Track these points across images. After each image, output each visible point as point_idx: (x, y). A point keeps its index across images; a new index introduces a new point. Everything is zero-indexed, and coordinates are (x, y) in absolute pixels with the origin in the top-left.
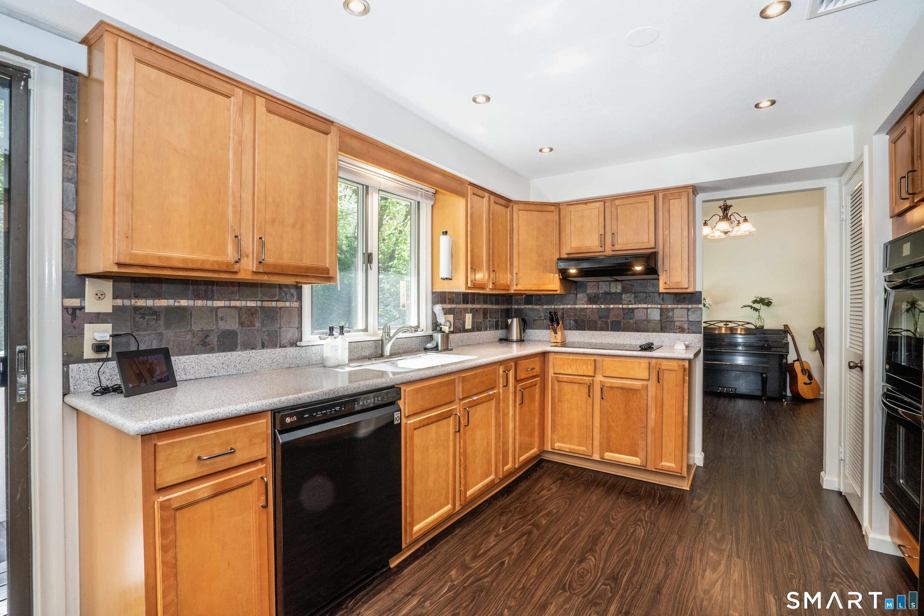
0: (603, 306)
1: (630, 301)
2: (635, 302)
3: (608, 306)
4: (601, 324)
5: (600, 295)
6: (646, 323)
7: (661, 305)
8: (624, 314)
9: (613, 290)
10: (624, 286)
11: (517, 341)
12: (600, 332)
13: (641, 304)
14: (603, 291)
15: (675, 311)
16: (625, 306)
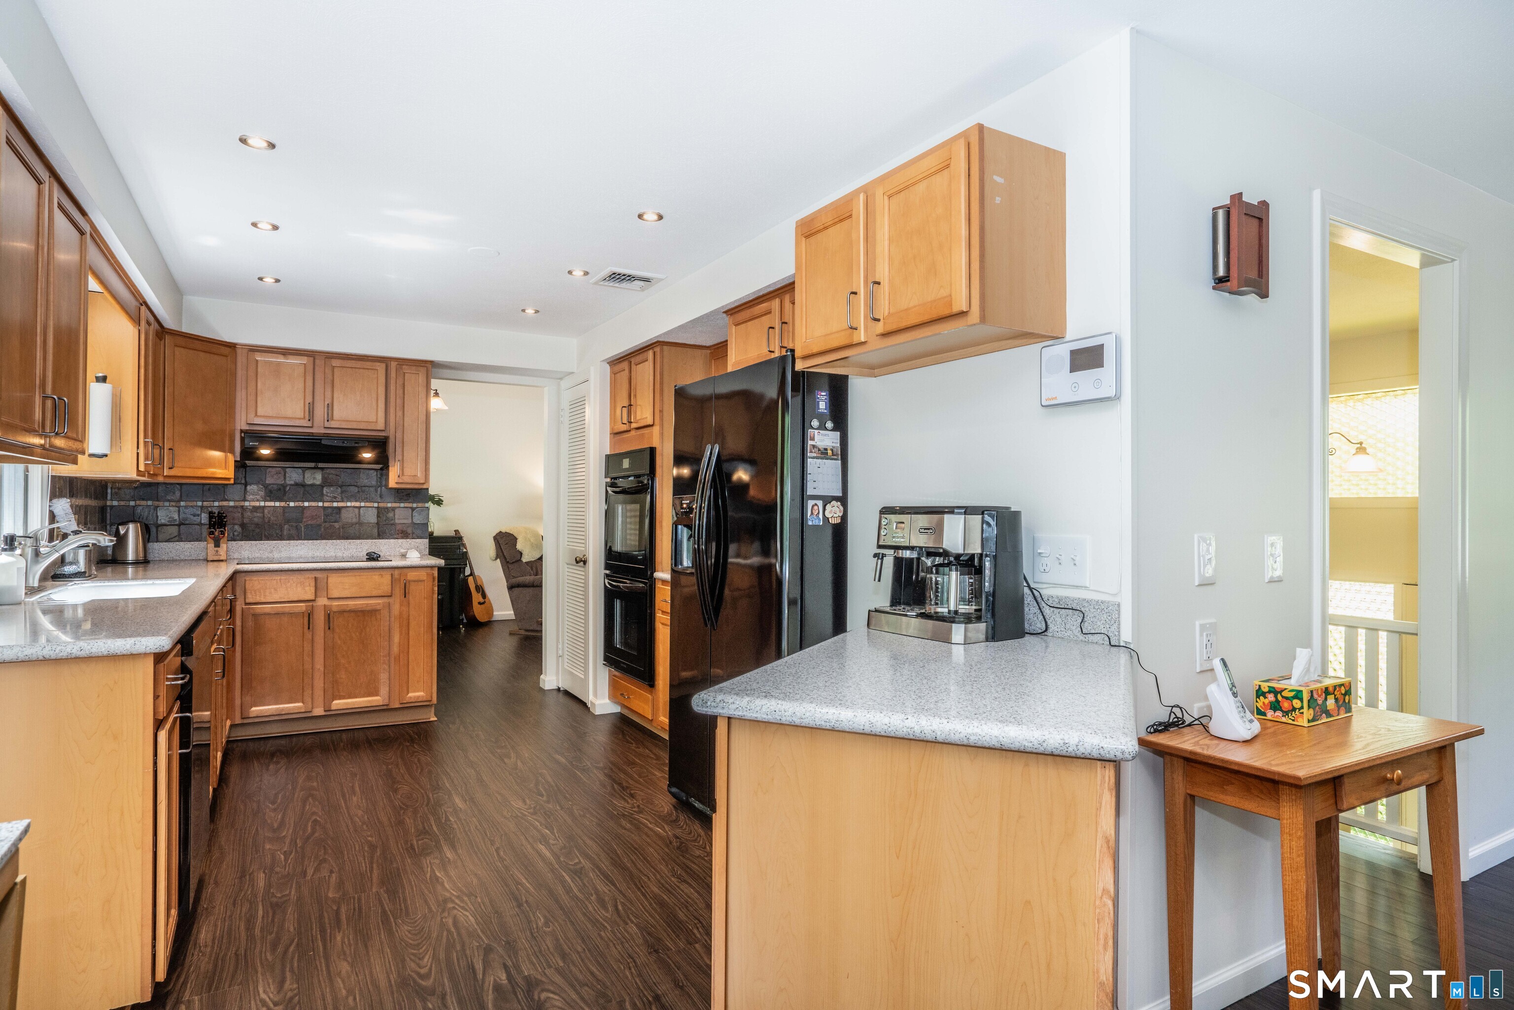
0: (292, 504)
1: (335, 497)
2: (342, 498)
3: (300, 504)
4: (289, 530)
5: (288, 488)
6: (357, 526)
7: (378, 503)
8: (326, 516)
9: (309, 481)
10: (326, 476)
11: (136, 563)
12: (288, 542)
13: (351, 501)
14: (292, 482)
15: (396, 511)
16: (326, 504)
